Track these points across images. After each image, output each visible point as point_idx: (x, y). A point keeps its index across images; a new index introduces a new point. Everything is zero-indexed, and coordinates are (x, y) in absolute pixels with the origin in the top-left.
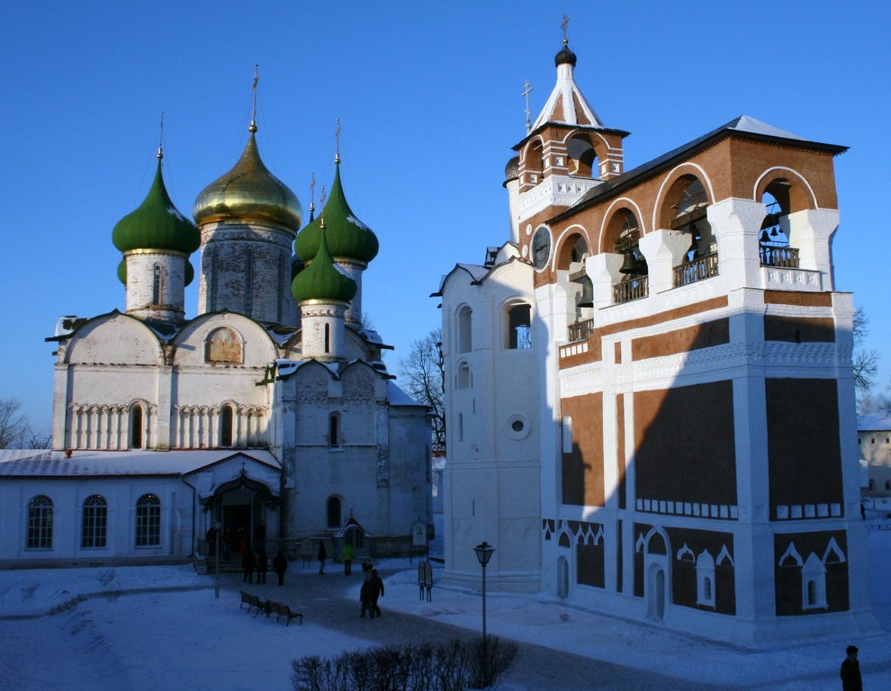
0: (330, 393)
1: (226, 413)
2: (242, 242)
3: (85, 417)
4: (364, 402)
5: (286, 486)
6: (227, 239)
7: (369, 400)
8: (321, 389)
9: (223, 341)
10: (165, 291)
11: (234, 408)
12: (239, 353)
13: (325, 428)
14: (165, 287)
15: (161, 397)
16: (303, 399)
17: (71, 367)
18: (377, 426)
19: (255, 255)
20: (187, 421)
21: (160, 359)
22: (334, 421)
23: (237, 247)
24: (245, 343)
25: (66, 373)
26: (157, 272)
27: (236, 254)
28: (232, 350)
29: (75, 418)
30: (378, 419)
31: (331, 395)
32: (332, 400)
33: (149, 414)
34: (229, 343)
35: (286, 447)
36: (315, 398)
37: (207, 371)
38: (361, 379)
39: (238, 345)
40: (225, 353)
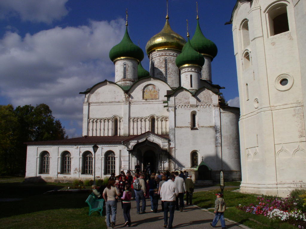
0: (190, 102)
1: (153, 120)
2: (163, 57)
3: (95, 123)
4: (208, 106)
5: (171, 146)
6: (158, 57)
7: (210, 105)
8: (186, 101)
9: (150, 90)
10: (128, 74)
11: (156, 118)
12: (157, 95)
13: (189, 119)
14: (128, 72)
15: (125, 114)
16: (178, 106)
17: (89, 104)
18: (215, 117)
19: (168, 61)
20: (135, 124)
21: (124, 99)
22: (193, 115)
23: (161, 59)
24: (159, 90)
25: (88, 106)
26: (125, 66)
27: (161, 62)
28: (154, 93)
29: (91, 124)
30: (215, 114)
31: (191, 103)
32: (192, 106)
33: (120, 122)
34: (153, 90)
35: (170, 128)
36: (184, 105)
37: (143, 103)
38: (206, 95)
39: (157, 91)
40: (151, 95)
